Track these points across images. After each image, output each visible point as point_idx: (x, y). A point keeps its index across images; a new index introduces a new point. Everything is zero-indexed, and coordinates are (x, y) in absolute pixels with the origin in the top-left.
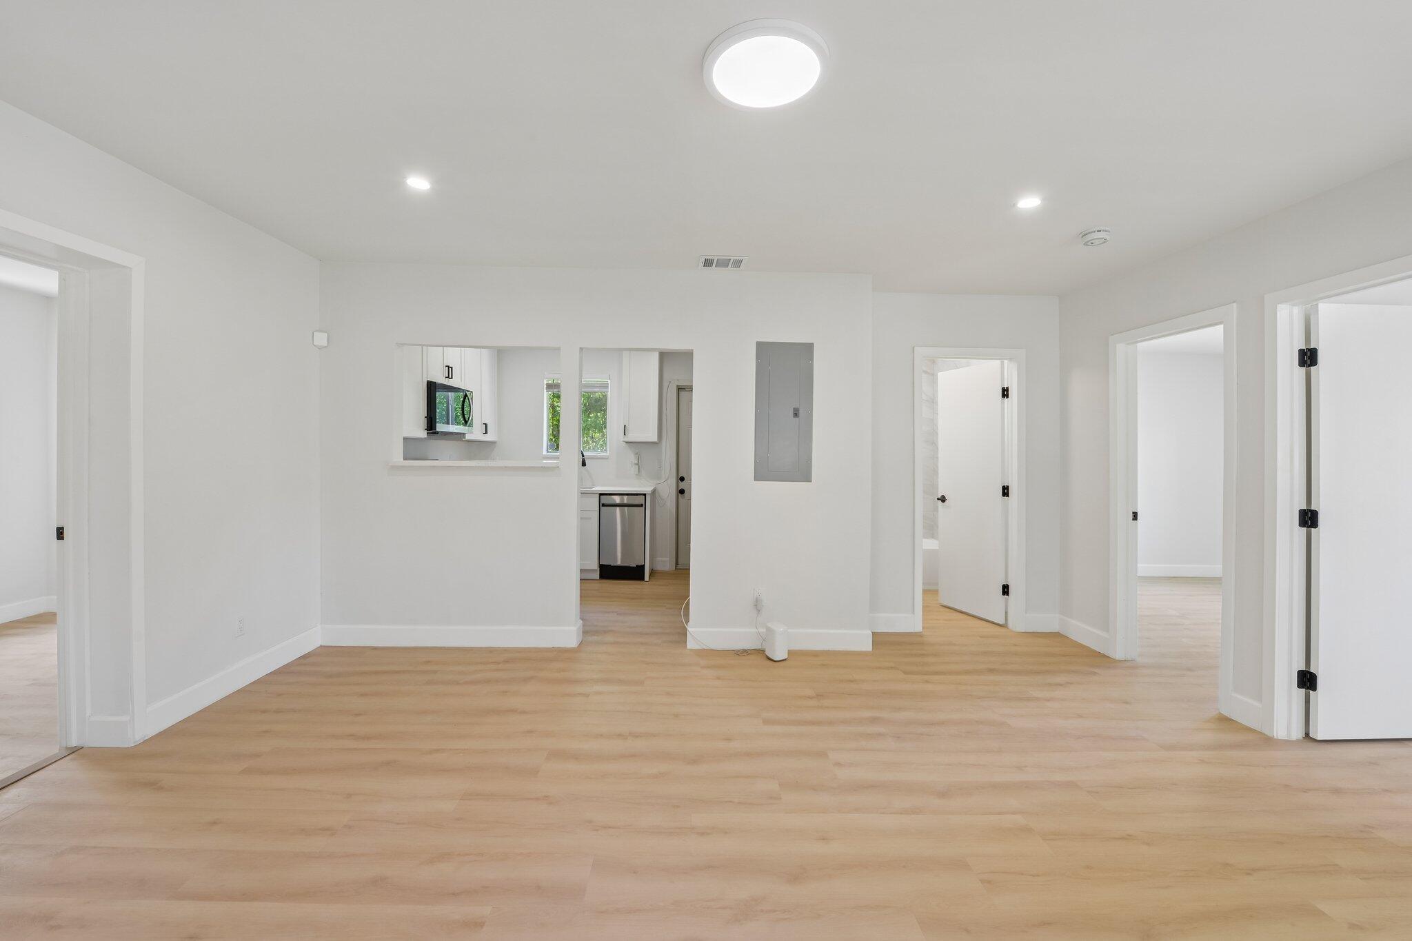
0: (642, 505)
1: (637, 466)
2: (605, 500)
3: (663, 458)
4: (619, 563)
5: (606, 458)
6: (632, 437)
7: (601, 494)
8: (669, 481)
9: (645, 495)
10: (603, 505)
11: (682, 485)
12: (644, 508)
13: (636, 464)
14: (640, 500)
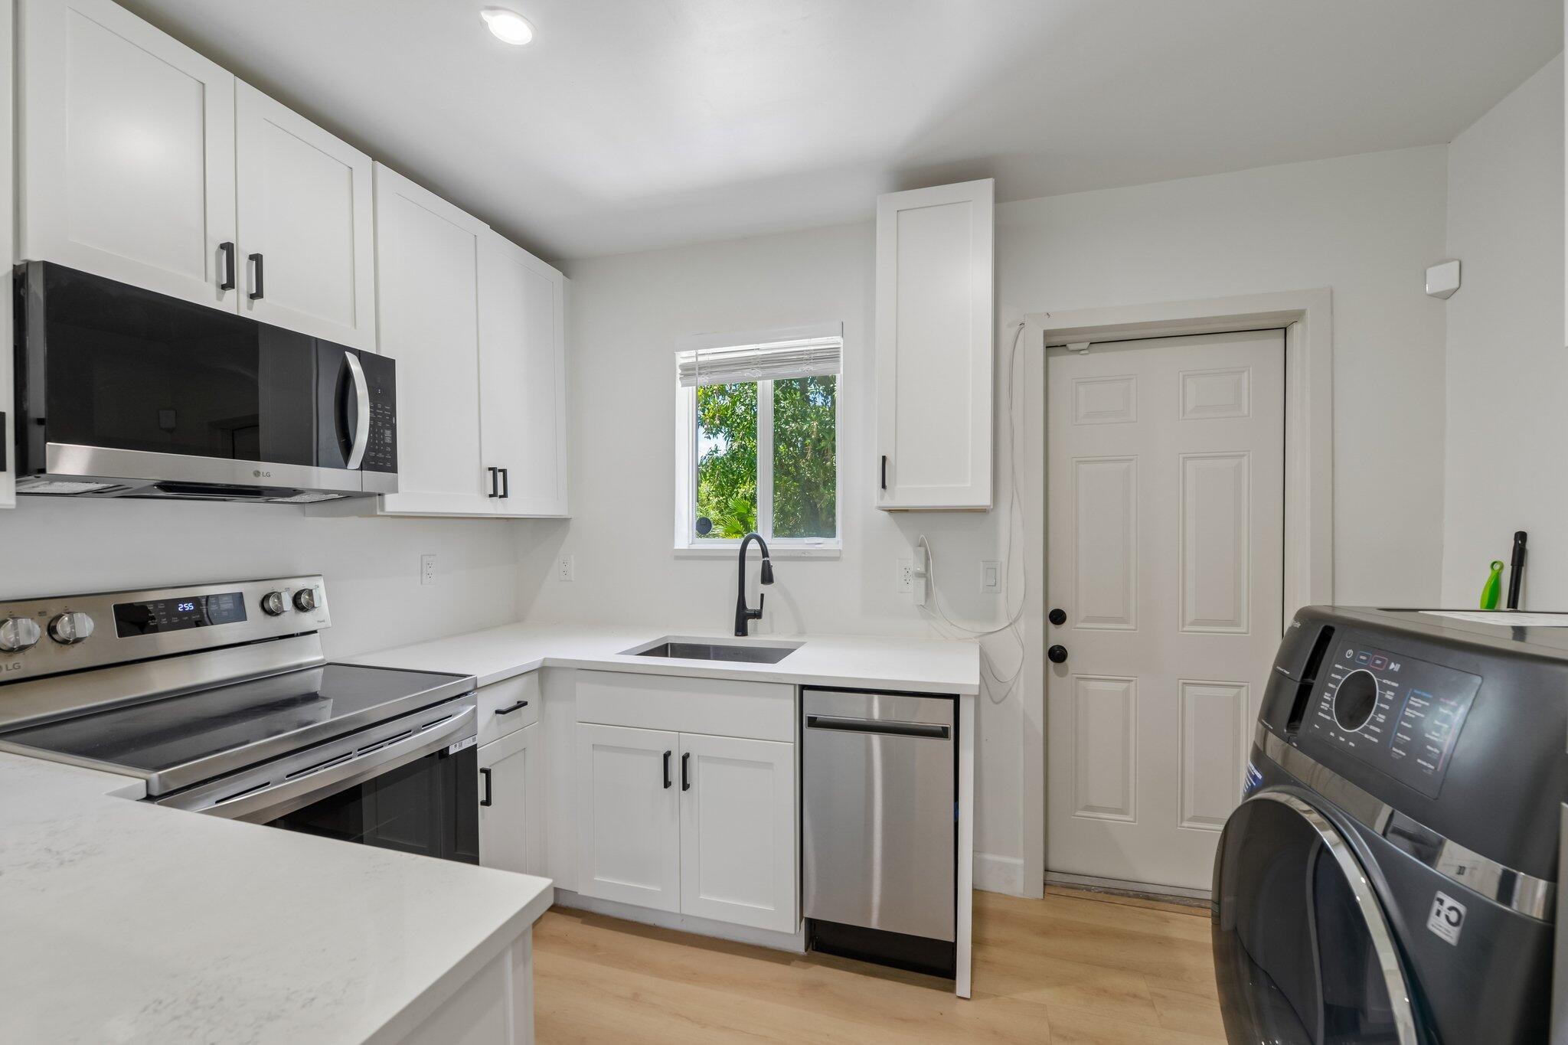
0: (942, 733)
1: (922, 581)
2: (816, 705)
3: (1003, 557)
4: (874, 924)
5: (833, 558)
6: (903, 495)
7: (803, 687)
8: (1021, 626)
9: (956, 698)
10: (814, 722)
11: (1060, 635)
12: (951, 742)
13: (919, 575)
14: (940, 714)
